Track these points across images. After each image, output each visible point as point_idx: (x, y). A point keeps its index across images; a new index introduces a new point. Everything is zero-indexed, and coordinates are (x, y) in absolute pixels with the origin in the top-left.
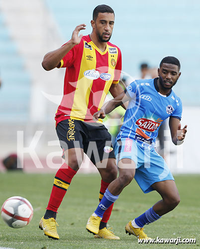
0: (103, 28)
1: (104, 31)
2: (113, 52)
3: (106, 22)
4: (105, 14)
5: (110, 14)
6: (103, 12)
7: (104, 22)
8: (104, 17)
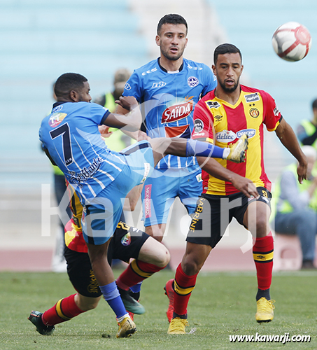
0: (225, 72)
1: (226, 78)
2: (253, 100)
3: (227, 66)
4: (226, 55)
5: (232, 54)
6: (223, 53)
7: (225, 66)
8: (225, 58)
